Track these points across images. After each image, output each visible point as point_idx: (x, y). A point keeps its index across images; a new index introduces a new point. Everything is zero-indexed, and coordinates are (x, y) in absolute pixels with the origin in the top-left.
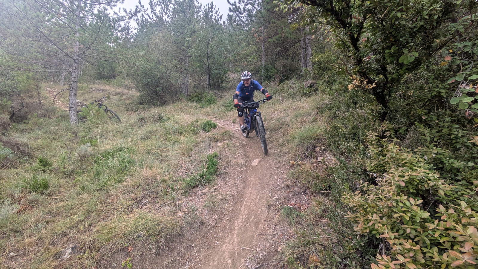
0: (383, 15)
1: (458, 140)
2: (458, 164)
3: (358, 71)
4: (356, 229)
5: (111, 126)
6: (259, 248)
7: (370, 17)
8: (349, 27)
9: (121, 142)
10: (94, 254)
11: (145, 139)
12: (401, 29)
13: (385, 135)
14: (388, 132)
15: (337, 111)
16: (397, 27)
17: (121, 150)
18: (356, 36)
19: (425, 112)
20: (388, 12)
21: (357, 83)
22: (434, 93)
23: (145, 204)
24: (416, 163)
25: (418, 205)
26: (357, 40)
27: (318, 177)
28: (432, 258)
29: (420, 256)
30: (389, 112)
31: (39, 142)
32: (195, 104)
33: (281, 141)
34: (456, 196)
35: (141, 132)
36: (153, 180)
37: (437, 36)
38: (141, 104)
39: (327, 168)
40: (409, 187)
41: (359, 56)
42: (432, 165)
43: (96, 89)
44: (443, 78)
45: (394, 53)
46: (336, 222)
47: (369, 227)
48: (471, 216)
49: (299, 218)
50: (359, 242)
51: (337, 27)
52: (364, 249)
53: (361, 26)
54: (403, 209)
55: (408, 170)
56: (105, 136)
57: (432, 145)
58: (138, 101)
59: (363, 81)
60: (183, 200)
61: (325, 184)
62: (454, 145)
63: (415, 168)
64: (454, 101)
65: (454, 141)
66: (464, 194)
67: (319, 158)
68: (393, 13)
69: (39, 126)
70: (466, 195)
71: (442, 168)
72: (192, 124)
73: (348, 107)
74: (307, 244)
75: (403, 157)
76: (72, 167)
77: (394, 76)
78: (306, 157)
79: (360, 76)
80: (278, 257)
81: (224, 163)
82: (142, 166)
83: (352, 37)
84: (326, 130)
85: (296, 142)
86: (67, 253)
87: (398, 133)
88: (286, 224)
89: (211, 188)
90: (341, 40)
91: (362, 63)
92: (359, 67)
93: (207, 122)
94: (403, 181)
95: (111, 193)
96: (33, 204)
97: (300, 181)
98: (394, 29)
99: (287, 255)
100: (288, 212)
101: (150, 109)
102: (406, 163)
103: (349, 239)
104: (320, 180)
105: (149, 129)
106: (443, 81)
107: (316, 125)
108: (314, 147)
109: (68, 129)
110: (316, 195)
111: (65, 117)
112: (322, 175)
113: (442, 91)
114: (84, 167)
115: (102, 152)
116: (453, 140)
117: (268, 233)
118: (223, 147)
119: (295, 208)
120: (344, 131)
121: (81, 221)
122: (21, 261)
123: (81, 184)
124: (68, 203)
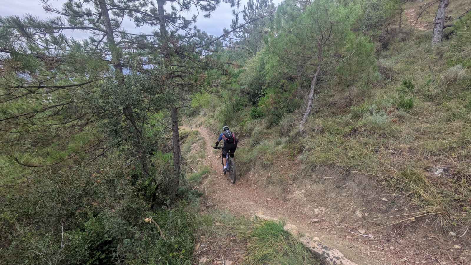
31: (399, 66)
76: (436, 91)
96: (401, 119)
114: (451, 92)
121: (452, 148)
122: (398, 159)
123: (451, 110)
124: (436, 126)
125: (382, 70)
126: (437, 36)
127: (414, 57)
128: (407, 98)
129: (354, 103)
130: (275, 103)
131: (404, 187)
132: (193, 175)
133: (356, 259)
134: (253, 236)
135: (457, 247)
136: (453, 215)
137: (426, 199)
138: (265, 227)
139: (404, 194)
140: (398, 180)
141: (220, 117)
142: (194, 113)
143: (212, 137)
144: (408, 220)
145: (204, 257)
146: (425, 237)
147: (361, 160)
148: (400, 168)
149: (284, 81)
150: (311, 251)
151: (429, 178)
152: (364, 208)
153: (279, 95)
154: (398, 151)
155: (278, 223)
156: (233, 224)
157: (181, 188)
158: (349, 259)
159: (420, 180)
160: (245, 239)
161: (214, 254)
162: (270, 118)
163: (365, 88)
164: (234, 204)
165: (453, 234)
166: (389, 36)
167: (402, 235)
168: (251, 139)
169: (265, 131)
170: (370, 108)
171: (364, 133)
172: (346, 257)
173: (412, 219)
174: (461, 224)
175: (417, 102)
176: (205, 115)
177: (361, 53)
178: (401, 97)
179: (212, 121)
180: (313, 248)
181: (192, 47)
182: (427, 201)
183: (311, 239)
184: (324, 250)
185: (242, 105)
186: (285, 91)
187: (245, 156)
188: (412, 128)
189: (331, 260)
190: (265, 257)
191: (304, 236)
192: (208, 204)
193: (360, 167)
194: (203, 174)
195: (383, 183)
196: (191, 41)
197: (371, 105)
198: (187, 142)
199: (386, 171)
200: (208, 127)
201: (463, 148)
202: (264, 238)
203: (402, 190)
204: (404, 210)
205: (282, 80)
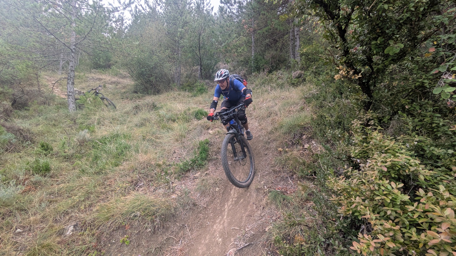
0: (371, 7)
1: (439, 129)
2: (438, 151)
3: (345, 62)
4: (340, 211)
5: (108, 113)
6: (248, 228)
7: (358, 9)
8: (337, 19)
9: (117, 128)
10: (94, 231)
11: (140, 126)
12: (388, 20)
13: (369, 123)
14: (372, 121)
15: (323, 101)
16: (384, 19)
17: (117, 136)
18: (343, 27)
19: (408, 102)
20: (376, 4)
21: (344, 73)
22: (417, 84)
23: (141, 187)
24: (398, 150)
25: (399, 189)
26: (345, 31)
27: (304, 164)
28: (410, 237)
29: (399, 236)
30: (373, 101)
31: (40, 128)
32: (187, 93)
33: (270, 129)
34: (435, 181)
35: (136, 120)
36: (148, 165)
37: (422, 28)
38: (136, 92)
39: (313, 155)
40: (391, 172)
41: (346, 47)
42: (413, 152)
43: (93, 78)
44: (427, 69)
45: (380, 44)
46: (320, 204)
47: (352, 209)
48: (449, 199)
49: (286, 201)
50: (342, 223)
51: (325, 19)
52: (346, 230)
53: (348, 18)
54: (385, 193)
55: (391, 157)
56: (102, 123)
57: (414, 133)
58: (133, 90)
59: (349, 71)
60: (176, 183)
61: (311, 170)
62: (436, 133)
63: (397, 154)
64: (437, 91)
65: (435, 130)
66: (443, 179)
67: (305, 145)
68: (381, 5)
69: (40, 113)
70: (445, 180)
71: (423, 155)
72: (185, 112)
73: (334, 97)
74: (293, 225)
75: (386, 144)
76: (72, 151)
77: (380, 66)
78: (293, 144)
79: (347, 66)
80: (265, 237)
81: (215, 149)
82: (137, 151)
83: (339, 28)
84: (312, 119)
85: (284, 130)
86: (70, 230)
87: (382, 122)
88: (273, 206)
89: (203, 172)
90: (329, 31)
91: (349, 54)
92: (345, 58)
93: (199, 110)
94: (385, 166)
95: (109, 176)
96: (36, 185)
97: (287, 167)
98: (381, 21)
99: (274, 234)
100: (275, 196)
101: (144, 98)
102: (389, 149)
103: (333, 220)
104: (306, 166)
105: (144, 116)
106: (427, 72)
107: (303, 114)
108: (301, 135)
109: (67, 116)
110: (302, 180)
111: (63, 105)
112: (308, 161)
113: (426, 81)
114: (83, 151)
115: (99, 137)
116: (435, 128)
117: (256, 214)
118: (214, 134)
119: (282, 192)
120: (330, 120)
121: (81, 202)
122: (27, 237)
123: (81, 168)
124: (69, 184)
125: (18, 132)
126: (72, 106)
127: (55, 120)
128: (43, 161)
148: (28, 248)
151: (60, 242)
166: (26, 97)
175: (54, 164)
178: (37, 161)
188: (45, 194)
201: (88, 198)
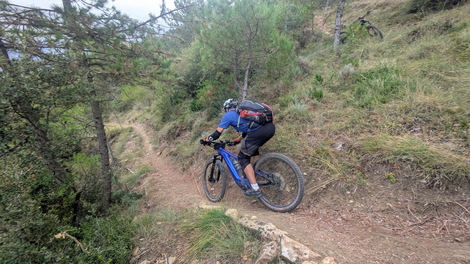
5: (372, 44)
17: (385, 70)
23: (416, 132)
31: (313, 63)
36: (431, 108)
38: (413, 12)
56: (365, 56)
58: (408, 9)
76: (337, 84)
95: (374, 111)
96: (315, 106)
101: (426, 18)
109: (332, 52)
114: (346, 85)
115: (363, 72)
121: (347, 128)
122: (313, 139)
123: (346, 99)
124: (336, 111)
125: (301, 65)
126: (337, 40)
127: (323, 56)
128: (318, 89)
129: (281, 94)
130: (213, 95)
131: (318, 161)
132: (130, 176)
133: (286, 227)
134: (196, 227)
135: (351, 201)
136: (348, 178)
137: (332, 169)
138: (207, 216)
139: (318, 168)
140: (313, 157)
141: (157, 111)
142: (125, 108)
143: (149, 133)
144: (321, 188)
145: (144, 260)
146: (332, 198)
147: (287, 143)
148: (314, 147)
149: (220, 73)
150: (249, 229)
151: (333, 152)
152: (291, 184)
153: (217, 86)
154: (313, 134)
155: (220, 210)
156: (176, 220)
157: (115, 191)
158: (280, 229)
159: (328, 154)
160: (189, 231)
161: (155, 255)
162: (210, 110)
163: (289, 81)
164: (178, 199)
165: (349, 192)
166: (305, 37)
167: (317, 201)
168: (192, 133)
169: (206, 123)
170: (293, 98)
171: (289, 120)
172: (278, 228)
173: (324, 186)
174: (353, 185)
175: (325, 93)
176: (139, 109)
177: (283, 50)
178: (315, 89)
179: (148, 116)
180: (251, 226)
181: (111, 30)
182: (332, 170)
183: (249, 218)
184: (259, 226)
185: (181, 98)
186: (222, 83)
187: (186, 150)
188: (322, 114)
189: (266, 233)
190: (208, 244)
191: (244, 217)
192: (149, 205)
193: (286, 149)
194: (141, 173)
195: (304, 161)
196: (109, 23)
197: (294, 96)
198: (120, 141)
199: (305, 150)
200: (144, 122)
201: (353, 127)
202: (207, 227)
203: (317, 164)
204: (318, 180)
205: (218, 72)
